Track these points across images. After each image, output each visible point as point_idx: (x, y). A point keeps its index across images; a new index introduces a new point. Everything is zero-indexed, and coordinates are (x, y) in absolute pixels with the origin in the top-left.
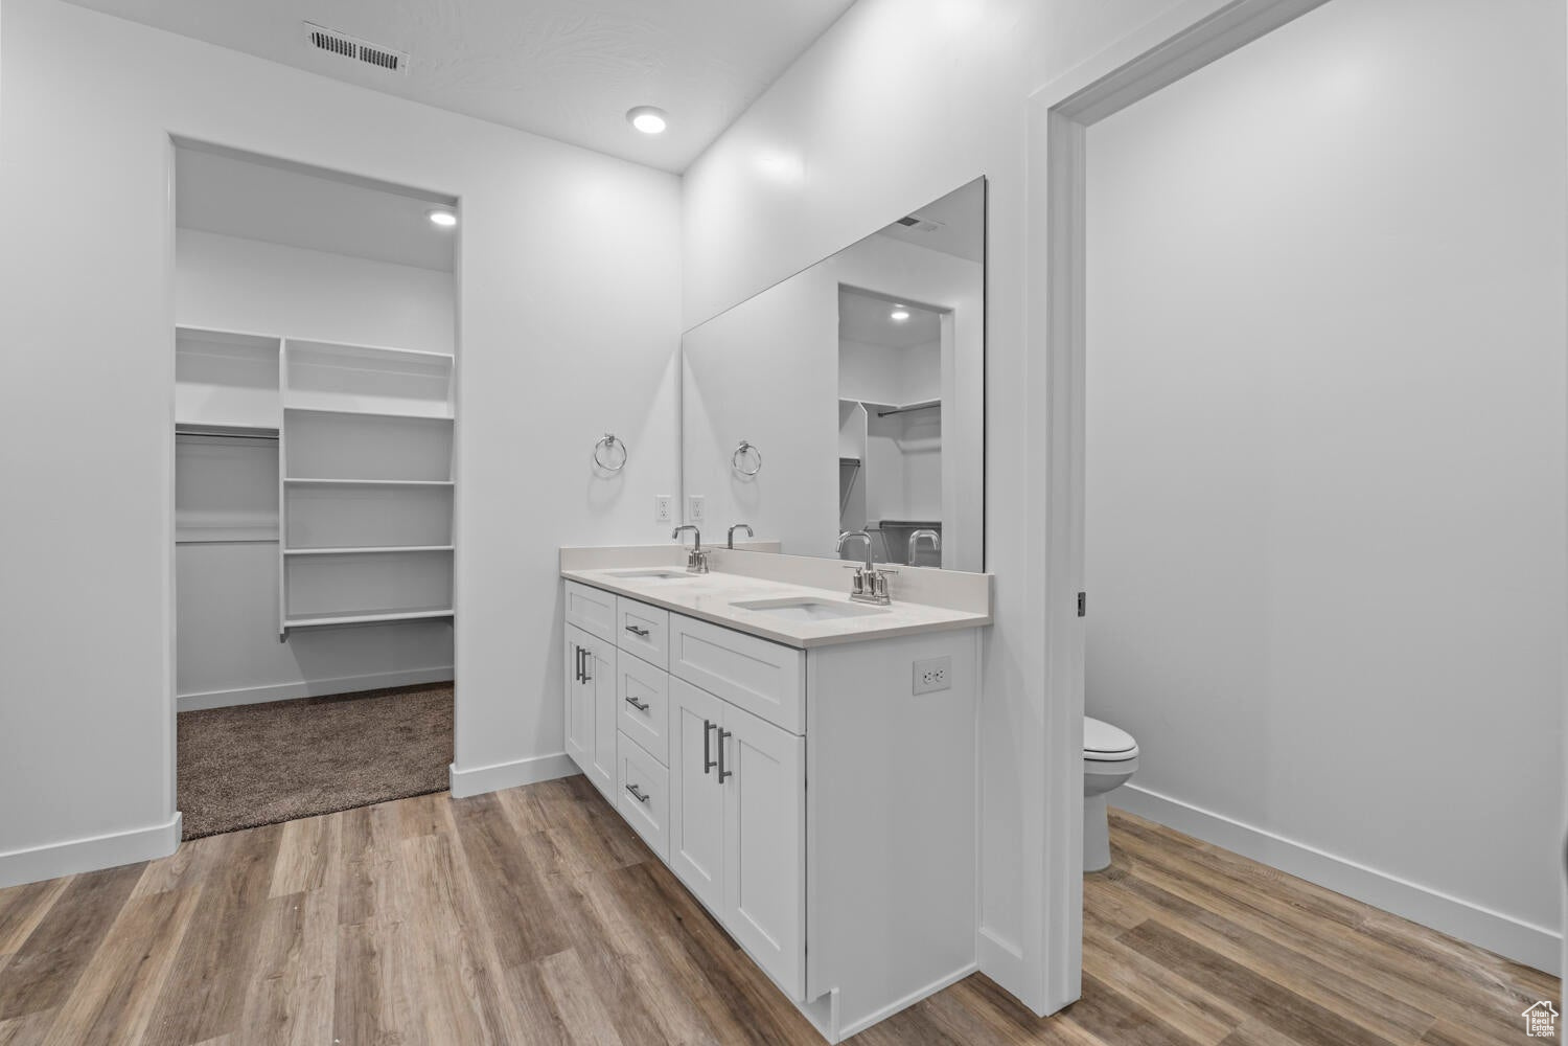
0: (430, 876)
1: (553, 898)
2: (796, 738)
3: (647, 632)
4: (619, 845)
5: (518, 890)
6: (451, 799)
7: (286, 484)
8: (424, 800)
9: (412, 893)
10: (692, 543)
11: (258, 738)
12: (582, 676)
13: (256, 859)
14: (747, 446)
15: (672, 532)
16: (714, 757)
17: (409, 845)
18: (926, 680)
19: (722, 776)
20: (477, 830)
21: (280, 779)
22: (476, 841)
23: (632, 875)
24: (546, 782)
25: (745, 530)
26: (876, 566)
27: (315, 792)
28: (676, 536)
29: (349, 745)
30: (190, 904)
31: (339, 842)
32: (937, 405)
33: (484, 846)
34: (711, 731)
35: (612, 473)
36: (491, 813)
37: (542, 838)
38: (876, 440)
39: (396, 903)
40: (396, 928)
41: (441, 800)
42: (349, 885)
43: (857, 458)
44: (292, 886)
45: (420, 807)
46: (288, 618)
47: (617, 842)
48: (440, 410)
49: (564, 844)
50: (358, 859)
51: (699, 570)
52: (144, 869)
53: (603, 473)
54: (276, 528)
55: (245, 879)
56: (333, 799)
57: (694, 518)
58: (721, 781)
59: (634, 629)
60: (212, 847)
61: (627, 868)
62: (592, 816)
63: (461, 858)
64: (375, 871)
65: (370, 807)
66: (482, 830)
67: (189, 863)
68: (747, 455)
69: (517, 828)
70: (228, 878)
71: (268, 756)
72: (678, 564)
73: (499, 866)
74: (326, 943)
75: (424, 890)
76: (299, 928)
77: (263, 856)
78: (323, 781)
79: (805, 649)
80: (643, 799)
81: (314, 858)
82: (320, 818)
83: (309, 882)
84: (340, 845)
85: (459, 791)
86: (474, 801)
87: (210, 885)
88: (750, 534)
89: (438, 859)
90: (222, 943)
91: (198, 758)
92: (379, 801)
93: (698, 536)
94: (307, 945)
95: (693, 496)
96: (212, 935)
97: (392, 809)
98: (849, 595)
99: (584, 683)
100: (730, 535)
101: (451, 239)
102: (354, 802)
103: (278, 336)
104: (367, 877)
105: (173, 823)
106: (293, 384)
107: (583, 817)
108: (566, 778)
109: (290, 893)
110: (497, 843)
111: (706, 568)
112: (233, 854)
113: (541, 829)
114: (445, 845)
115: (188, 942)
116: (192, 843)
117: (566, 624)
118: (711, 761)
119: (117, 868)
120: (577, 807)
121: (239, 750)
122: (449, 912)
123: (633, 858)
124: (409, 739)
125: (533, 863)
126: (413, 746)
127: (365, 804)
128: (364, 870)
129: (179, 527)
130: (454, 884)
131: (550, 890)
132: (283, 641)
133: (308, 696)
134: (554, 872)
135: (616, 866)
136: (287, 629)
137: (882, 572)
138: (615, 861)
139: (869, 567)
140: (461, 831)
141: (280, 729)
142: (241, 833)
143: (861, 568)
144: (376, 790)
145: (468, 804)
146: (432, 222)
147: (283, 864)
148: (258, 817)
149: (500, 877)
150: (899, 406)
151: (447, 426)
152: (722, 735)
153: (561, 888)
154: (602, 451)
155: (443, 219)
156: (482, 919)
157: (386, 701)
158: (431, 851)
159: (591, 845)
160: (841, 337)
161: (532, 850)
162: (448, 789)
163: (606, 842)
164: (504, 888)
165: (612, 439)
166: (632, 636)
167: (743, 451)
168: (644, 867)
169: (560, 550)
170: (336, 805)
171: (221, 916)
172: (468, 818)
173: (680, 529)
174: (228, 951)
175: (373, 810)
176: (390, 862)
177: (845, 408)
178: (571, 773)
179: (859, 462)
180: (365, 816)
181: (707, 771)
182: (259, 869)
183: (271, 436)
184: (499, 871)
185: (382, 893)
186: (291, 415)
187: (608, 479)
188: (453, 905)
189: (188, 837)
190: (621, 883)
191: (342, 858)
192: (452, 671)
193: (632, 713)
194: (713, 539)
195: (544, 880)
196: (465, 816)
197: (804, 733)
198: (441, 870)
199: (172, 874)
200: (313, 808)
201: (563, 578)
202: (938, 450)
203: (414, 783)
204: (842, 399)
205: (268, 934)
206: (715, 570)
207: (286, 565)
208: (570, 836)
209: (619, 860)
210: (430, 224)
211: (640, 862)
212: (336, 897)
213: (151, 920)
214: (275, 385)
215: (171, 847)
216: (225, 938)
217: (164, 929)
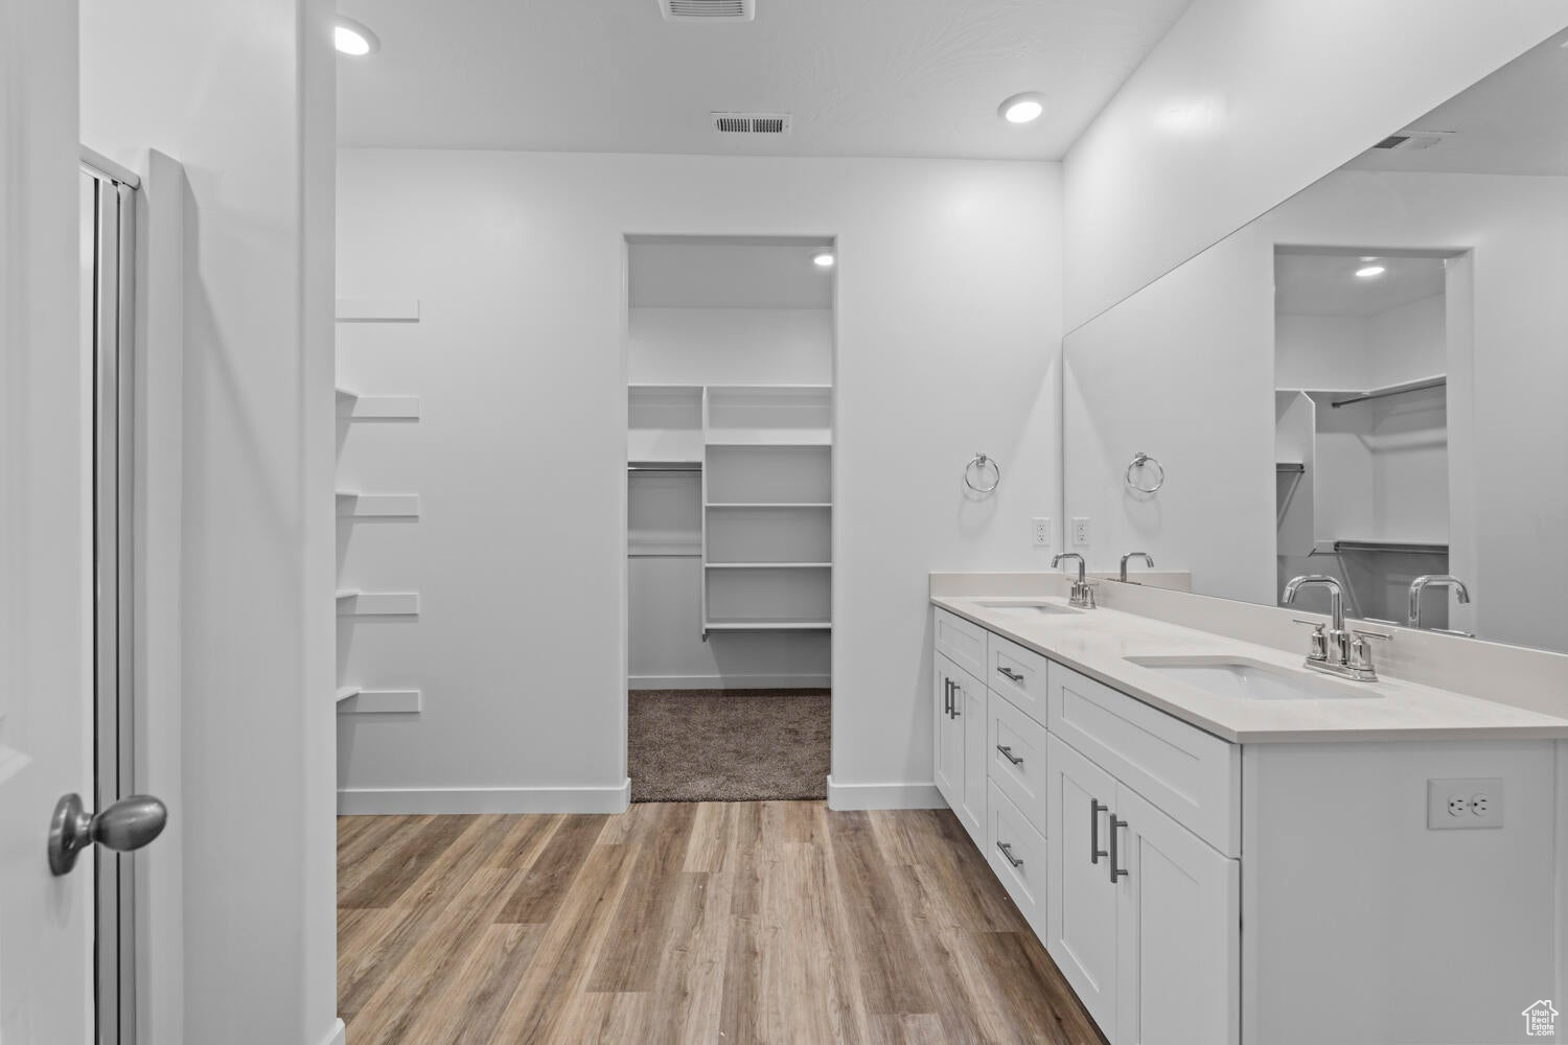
0: (806, 885)
1: (918, 946)
2: (1226, 860)
3: (1021, 678)
4: (989, 902)
5: (884, 926)
6: (828, 809)
7: (707, 508)
8: (805, 805)
9: (791, 900)
10: (1074, 571)
11: (685, 721)
12: (950, 709)
13: (677, 832)
14: (1145, 459)
15: (1051, 559)
16: (1104, 844)
17: (790, 848)
18: (1453, 809)
19: (1115, 874)
20: (850, 850)
21: (698, 761)
22: (847, 860)
23: (1003, 945)
24: (915, 811)
25: (1142, 561)
26: (1350, 624)
27: (722, 779)
28: (1055, 566)
29: (748, 738)
30: (631, 860)
31: (736, 832)
32: (1441, 384)
33: (855, 868)
34: (1100, 814)
35: (984, 495)
36: (863, 832)
37: (908, 870)
38: (1327, 437)
39: (777, 906)
40: (775, 933)
41: (819, 808)
42: (741, 878)
43: (1300, 462)
44: (699, 866)
45: (801, 813)
46: (709, 620)
47: (987, 898)
48: (821, 437)
49: (931, 887)
50: (749, 853)
51: (1084, 604)
52: (605, 821)
53: (974, 495)
54: (700, 545)
55: (668, 848)
56: (734, 789)
57: (1076, 542)
58: (1114, 880)
59: (1007, 671)
60: (649, 811)
61: (997, 933)
62: (960, 861)
63: (834, 877)
64: (763, 869)
65: (762, 802)
66: (853, 849)
67: (634, 822)
68: (1144, 470)
69: (885, 855)
70: (657, 843)
71: (694, 740)
72: (1058, 594)
73: (866, 893)
74: (720, 927)
75: (800, 900)
76: (702, 907)
77: (681, 829)
78: (727, 770)
79: (1242, 744)
80: (1017, 864)
81: (717, 841)
82: (724, 804)
83: (712, 865)
84: (737, 835)
85: (836, 803)
86: (847, 817)
87: (645, 847)
88: (1150, 564)
89: (813, 870)
90: (649, 902)
91: (646, 731)
92: (769, 799)
93: (1082, 566)
94: (706, 926)
95: (1076, 518)
96: (643, 894)
97: (779, 808)
98: (1303, 659)
99: (953, 718)
100: (1124, 565)
101: (829, 278)
102: (749, 796)
103: (699, 385)
104: (756, 873)
105: (624, 787)
106: (712, 425)
107: (951, 859)
108: (935, 810)
109: (699, 870)
110: (866, 866)
111: (1093, 603)
112: (662, 824)
113: (908, 862)
114: (820, 858)
115: (627, 895)
116: (638, 805)
117: (936, 653)
118: (1100, 849)
119: (591, 815)
120: (944, 845)
121: (673, 729)
122: (820, 930)
123: (1005, 925)
124: (796, 741)
125: (899, 900)
126: (798, 749)
127: (757, 799)
128: (753, 866)
129: (631, 543)
130: (827, 901)
131: (916, 936)
132: (704, 640)
133: (722, 687)
134: (920, 916)
135: (986, 928)
136: (707, 630)
137: (1362, 636)
138: (985, 923)
139: (1338, 625)
140: (834, 846)
141: (701, 714)
142: (668, 805)
143: (1323, 626)
144: (767, 787)
145: (842, 818)
146: (817, 265)
147: (695, 841)
148: (679, 793)
149: (869, 907)
150: (1367, 391)
151: (826, 452)
152: (1115, 823)
153: (927, 936)
154: (973, 472)
155: (824, 261)
156: (850, 949)
157: (779, 700)
158: (808, 859)
159: (959, 894)
160: (1278, 313)
161: (899, 885)
162: (825, 798)
163: (975, 895)
164: (871, 920)
165: (983, 459)
166: (1003, 678)
167: (1140, 464)
168: (1015, 937)
169: (930, 575)
170: (736, 795)
171: (649, 878)
172: (842, 834)
173: (1061, 557)
174: (651, 912)
175: (764, 806)
176: (774, 862)
177: (1284, 400)
178: (941, 807)
179: (1302, 466)
180: (757, 811)
181: (1095, 861)
182: (678, 842)
183: (694, 469)
184: (868, 900)
185: (766, 893)
186: (711, 450)
187: (979, 501)
188: (824, 924)
189: (636, 800)
190: (991, 950)
191: (738, 847)
192: (829, 680)
193: (1002, 762)
194: (1102, 568)
195: (909, 922)
196: (839, 831)
197: (1238, 856)
198: (816, 883)
199: (623, 831)
200: (720, 794)
201: (933, 605)
202: (1443, 444)
203: (797, 787)
204: (1278, 389)
205: (679, 907)
206: (1105, 605)
207: (707, 576)
208: (938, 878)
209: (989, 921)
210: (815, 266)
211: (1012, 931)
212: (731, 886)
213: (607, 867)
214: (698, 425)
215: (622, 806)
216: (651, 899)
217: (613, 878)
